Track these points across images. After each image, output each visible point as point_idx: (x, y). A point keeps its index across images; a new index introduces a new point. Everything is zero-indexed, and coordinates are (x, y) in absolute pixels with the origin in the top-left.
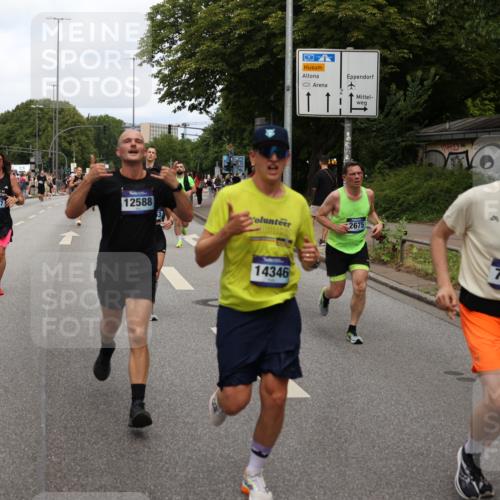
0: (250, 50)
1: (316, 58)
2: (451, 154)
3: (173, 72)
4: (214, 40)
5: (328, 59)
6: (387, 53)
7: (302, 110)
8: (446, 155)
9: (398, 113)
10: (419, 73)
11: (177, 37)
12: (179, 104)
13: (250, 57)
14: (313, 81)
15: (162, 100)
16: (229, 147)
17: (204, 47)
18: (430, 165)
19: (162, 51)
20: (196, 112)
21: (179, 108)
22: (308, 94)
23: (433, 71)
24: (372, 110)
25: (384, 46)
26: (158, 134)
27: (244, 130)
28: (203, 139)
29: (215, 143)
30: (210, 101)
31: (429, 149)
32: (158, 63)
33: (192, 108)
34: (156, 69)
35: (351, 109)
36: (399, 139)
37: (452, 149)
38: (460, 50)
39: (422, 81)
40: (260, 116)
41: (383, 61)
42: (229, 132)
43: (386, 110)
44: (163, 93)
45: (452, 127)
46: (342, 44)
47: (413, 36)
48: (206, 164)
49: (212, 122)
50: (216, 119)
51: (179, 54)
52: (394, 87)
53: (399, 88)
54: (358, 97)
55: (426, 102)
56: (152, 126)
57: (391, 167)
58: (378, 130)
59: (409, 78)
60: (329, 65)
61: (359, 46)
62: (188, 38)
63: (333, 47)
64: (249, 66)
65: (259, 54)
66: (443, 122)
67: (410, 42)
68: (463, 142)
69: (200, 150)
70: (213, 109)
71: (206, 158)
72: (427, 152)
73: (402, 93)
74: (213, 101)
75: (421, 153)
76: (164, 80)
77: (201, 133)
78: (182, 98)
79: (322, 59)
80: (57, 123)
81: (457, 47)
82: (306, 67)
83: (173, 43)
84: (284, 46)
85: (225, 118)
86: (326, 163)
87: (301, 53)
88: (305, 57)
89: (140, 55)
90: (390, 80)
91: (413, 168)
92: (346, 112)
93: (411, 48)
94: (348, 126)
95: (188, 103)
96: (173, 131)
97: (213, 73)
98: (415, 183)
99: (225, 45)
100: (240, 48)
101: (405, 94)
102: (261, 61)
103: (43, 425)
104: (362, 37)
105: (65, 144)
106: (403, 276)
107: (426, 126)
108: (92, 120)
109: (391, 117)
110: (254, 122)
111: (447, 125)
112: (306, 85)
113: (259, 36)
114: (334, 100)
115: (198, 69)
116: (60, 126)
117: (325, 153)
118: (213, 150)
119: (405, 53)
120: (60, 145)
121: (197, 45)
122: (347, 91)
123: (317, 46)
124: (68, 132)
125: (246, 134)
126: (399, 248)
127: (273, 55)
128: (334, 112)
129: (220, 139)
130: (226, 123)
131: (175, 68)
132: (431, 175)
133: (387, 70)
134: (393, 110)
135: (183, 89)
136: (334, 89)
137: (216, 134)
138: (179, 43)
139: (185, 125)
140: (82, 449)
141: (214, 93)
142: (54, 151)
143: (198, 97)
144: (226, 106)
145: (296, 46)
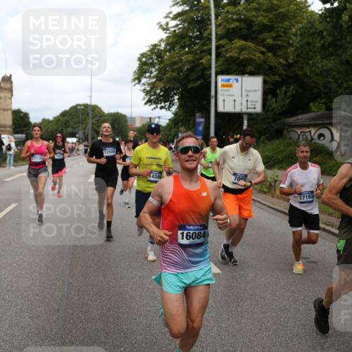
0: (193, 76)
1: (228, 80)
2: (301, 132)
3: (152, 89)
4: (173, 71)
5: (235, 81)
6: (267, 78)
7: (221, 109)
8: (299, 133)
9: (273, 110)
10: (284, 88)
11: (153, 70)
12: (154, 106)
13: (192, 80)
14: (226, 93)
15: (146, 104)
16: (182, 129)
17: (168, 75)
18: (290, 138)
19: (145, 77)
20: (163, 110)
21: (155, 108)
22: (224, 100)
23: (292, 87)
24: (259, 109)
25: (265, 74)
26: (145, 122)
27: (190, 120)
28: (168, 125)
29: (175, 126)
30: (172, 104)
31: (290, 130)
32: (144, 84)
33: (162, 108)
34: (143, 87)
35: (247, 108)
36: (273, 125)
37: (302, 130)
38: (307, 76)
39: (286, 93)
40: (198, 112)
41: (265, 82)
42: (182, 121)
43: (267, 109)
44: (146, 100)
45: (302, 118)
46: (242, 73)
47: (281, 69)
48: (170, 138)
49: (172, 116)
50: (175, 114)
51: (154, 80)
52: (270, 96)
53: (273, 97)
54: (251, 102)
55: (288, 104)
56: (142, 118)
57: (268, 139)
58: (262, 120)
59: (278, 91)
60: (235, 84)
61: (251, 74)
62: (160, 70)
63: (238, 74)
64: (192, 85)
65: (198, 79)
66: (297, 115)
67: (279, 72)
68: (308, 126)
69: (167, 131)
70: (174, 108)
71: (170, 135)
72: (289, 132)
73: (274, 99)
74: (173, 105)
75: (285, 132)
76: (147, 93)
77: (167, 121)
78: (156, 103)
79: (231, 81)
80: (90, 116)
81: (305, 75)
82: (223, 86)
83: (151, 73)
84: (210, 75)
85: (180, 113)
86: (233, 137)
87: (220, 78)
88: (222, 80)
89: (134, 80)
90: (268, 93)
91: (281, 140)
92: (244, 110)
93: (280, 75)
94: (245, 117)
95: (159, 106)
96: (152, 120)
97: (173, 89)
98: (282, 148)
99: (179, 74)
100: (187, 76)
101: (276, 100)
102: (199, 82)
103: (66, 290)
104: (253, 69)
105: (95, 127)
106: (276, 200)
107: (289, 117)
108: (110, 115)
109: (269, 113)
110: (194, 115)
111: (300, 117)
112: (223, 95)
113: (197, 69)
114: (238, 103)
115: (165, 87)
116: (93, 118)
117: (233, 132)
118: (174, 130)
119: (277, 78)
120: (93, 128)
121: (165, 74)
122: (245, 99)
123: (228, 74)
124: (98, 120)
125: (191, 122)
126: (273, 184)
127: (205, 79)
128: (238, 110)
129: (177, 124)
130: (180, 116)
131: (153, 86)
132: (291, 144)
133: (267, 87)
134: (270, 109)
135: (157, 99)
136: (238, 97)
137: (175, 122)
138: (155, 73)
139: (159, 117)
140: (87, 304)
141: (174, 100)
142: (89, 131)
143: (165, 102)
144: (180, 107)
145: (217, 74)
